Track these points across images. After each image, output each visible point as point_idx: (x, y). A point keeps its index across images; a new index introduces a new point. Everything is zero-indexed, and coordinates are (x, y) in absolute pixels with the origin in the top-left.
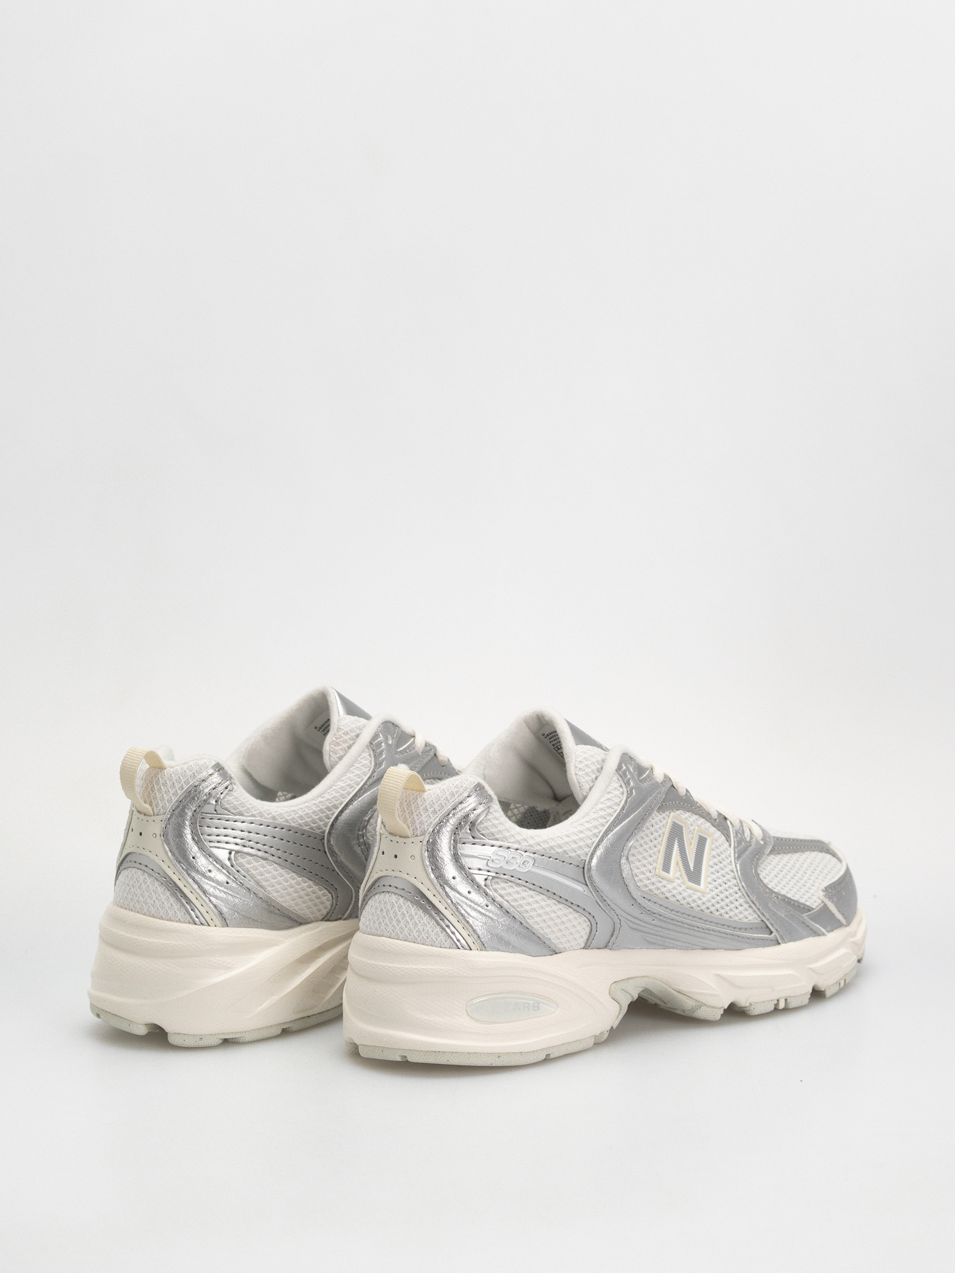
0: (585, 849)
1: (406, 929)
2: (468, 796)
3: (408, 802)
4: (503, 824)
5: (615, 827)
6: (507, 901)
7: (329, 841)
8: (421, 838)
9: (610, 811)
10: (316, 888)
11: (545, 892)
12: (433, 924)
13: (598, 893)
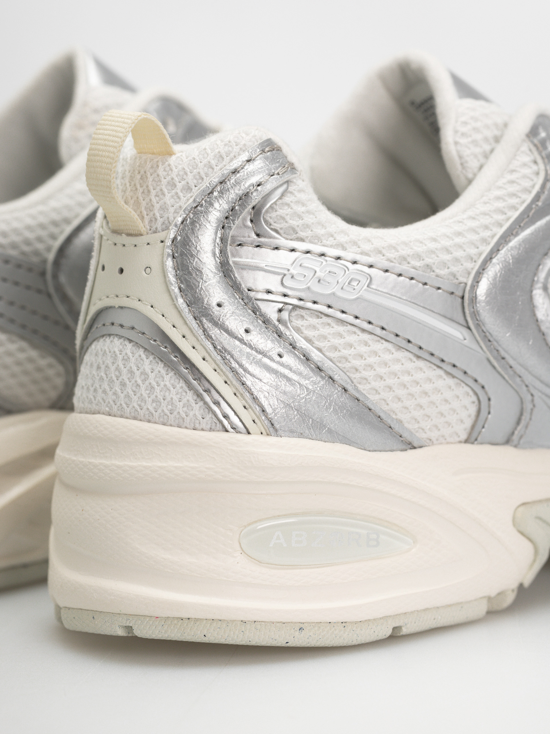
0: (465, 264)
1: (135, 398)
2: (248, 161)
3: (142, 172)
4: (313, 214)
5: (523, 229)
6: (320, 350)
7: (55, 276)
8: (161, 235)
9: (514, 201)
10: (33, 353)
11: (392, 338)
12: (182, 387)
13: (489, 343)
